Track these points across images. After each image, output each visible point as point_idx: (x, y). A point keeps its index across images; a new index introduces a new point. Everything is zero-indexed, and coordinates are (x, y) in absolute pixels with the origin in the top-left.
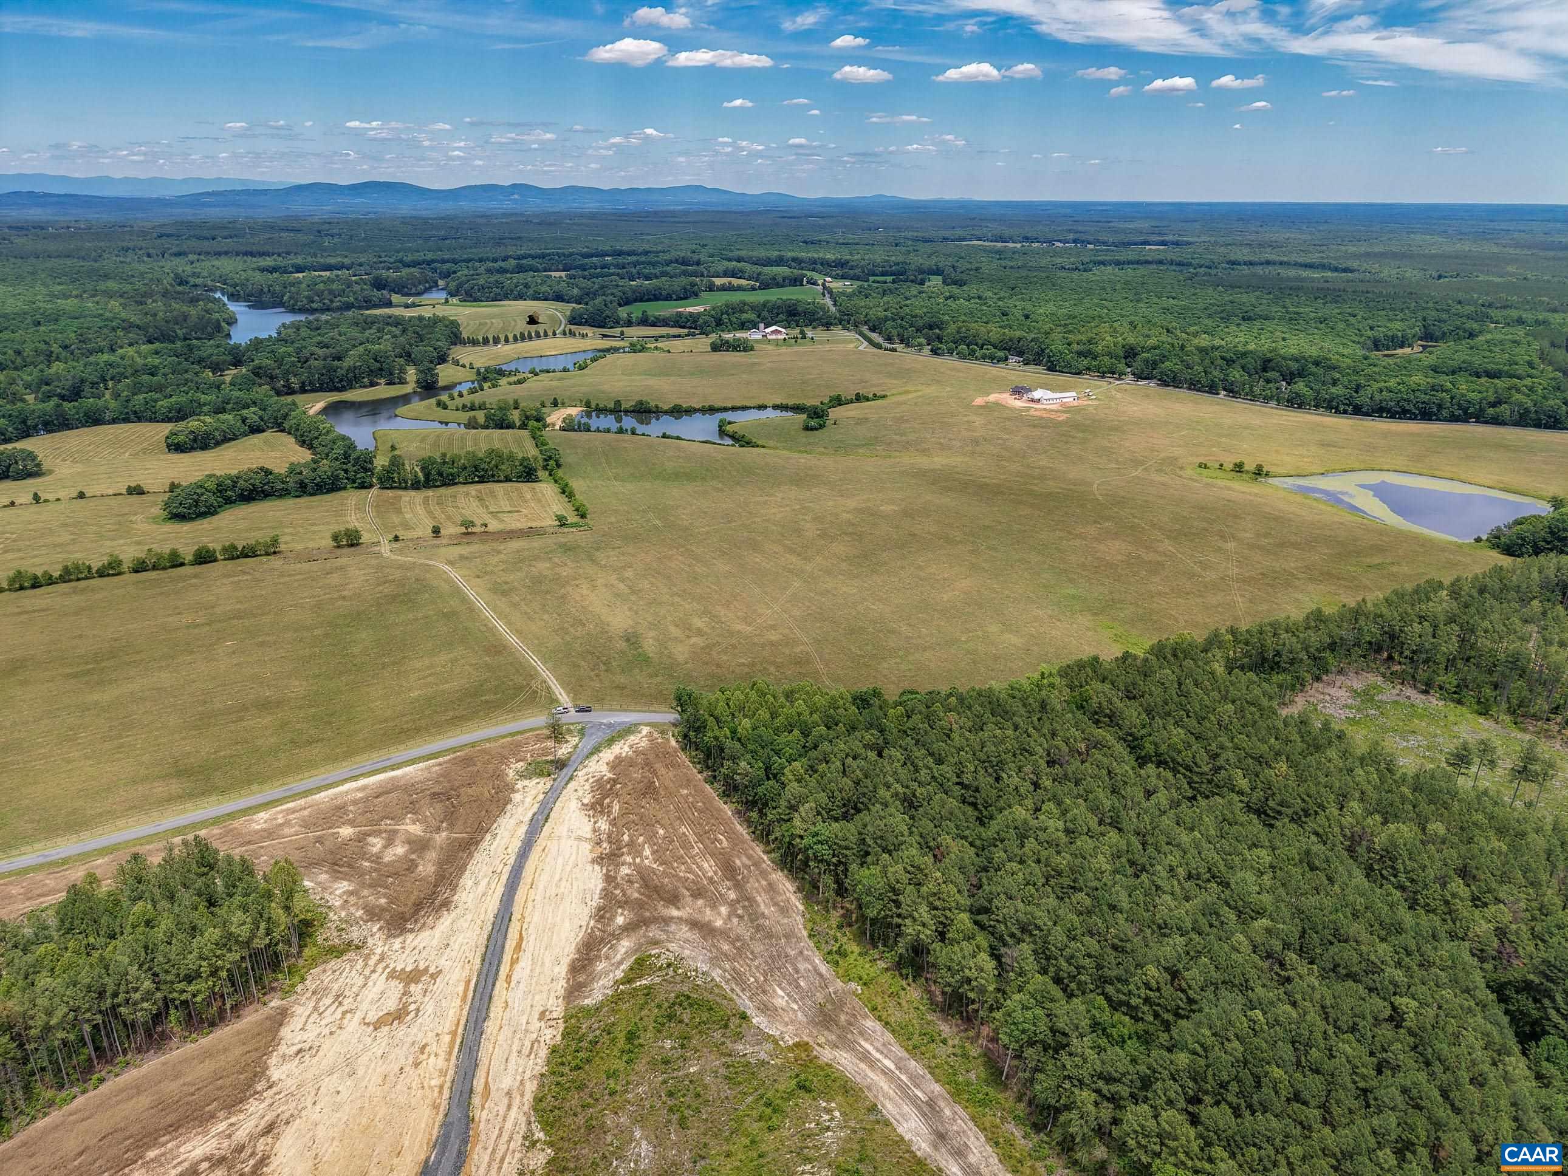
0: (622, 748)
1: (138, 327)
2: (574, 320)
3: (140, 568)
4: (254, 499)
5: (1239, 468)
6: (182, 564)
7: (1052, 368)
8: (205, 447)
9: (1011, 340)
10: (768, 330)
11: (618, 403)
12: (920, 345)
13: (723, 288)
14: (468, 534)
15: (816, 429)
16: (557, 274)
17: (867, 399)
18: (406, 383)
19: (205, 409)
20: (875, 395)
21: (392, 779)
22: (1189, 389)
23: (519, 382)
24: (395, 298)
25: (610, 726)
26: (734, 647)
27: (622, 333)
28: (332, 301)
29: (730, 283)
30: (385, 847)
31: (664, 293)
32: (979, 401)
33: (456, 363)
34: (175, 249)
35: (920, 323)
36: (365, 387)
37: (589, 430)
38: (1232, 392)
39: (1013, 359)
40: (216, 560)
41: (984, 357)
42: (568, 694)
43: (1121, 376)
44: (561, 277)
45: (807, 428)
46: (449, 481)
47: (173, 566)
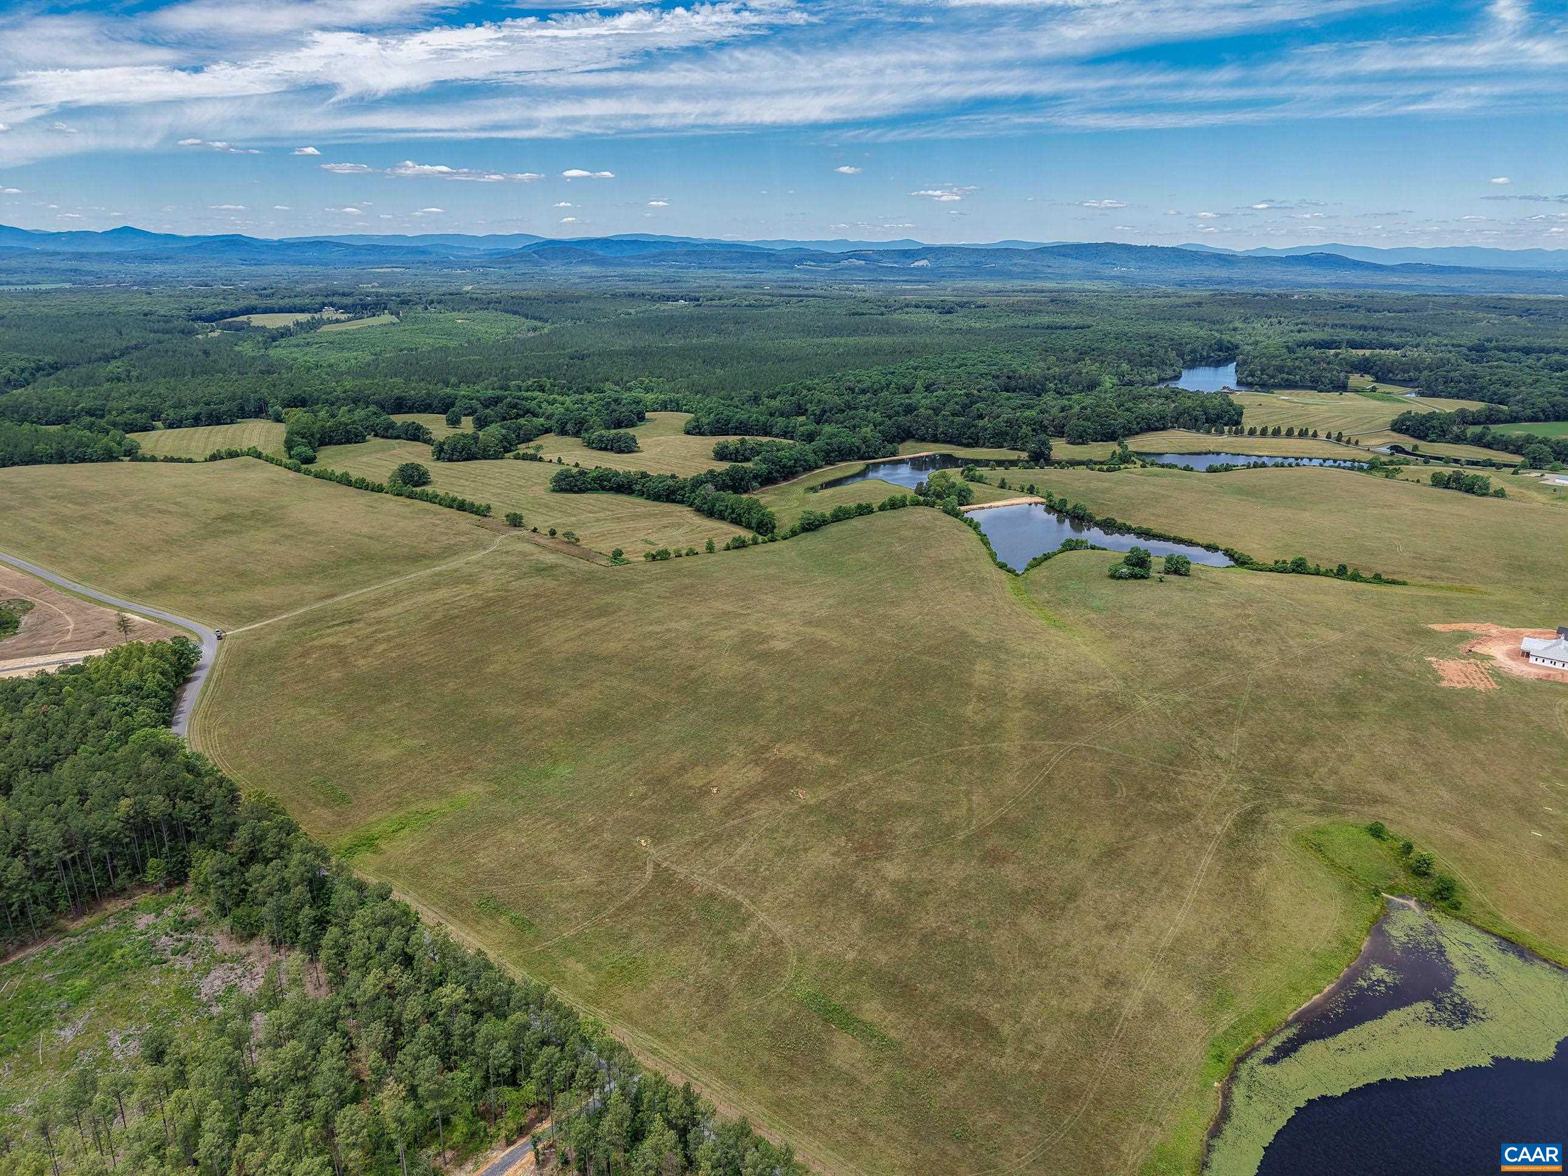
2: (1403, 424)
14: (564, 542)
18: (1024, 450)
20: (1377, 576)
32: (1457, 626)
36: (990, 447)
45: (1113, 575)
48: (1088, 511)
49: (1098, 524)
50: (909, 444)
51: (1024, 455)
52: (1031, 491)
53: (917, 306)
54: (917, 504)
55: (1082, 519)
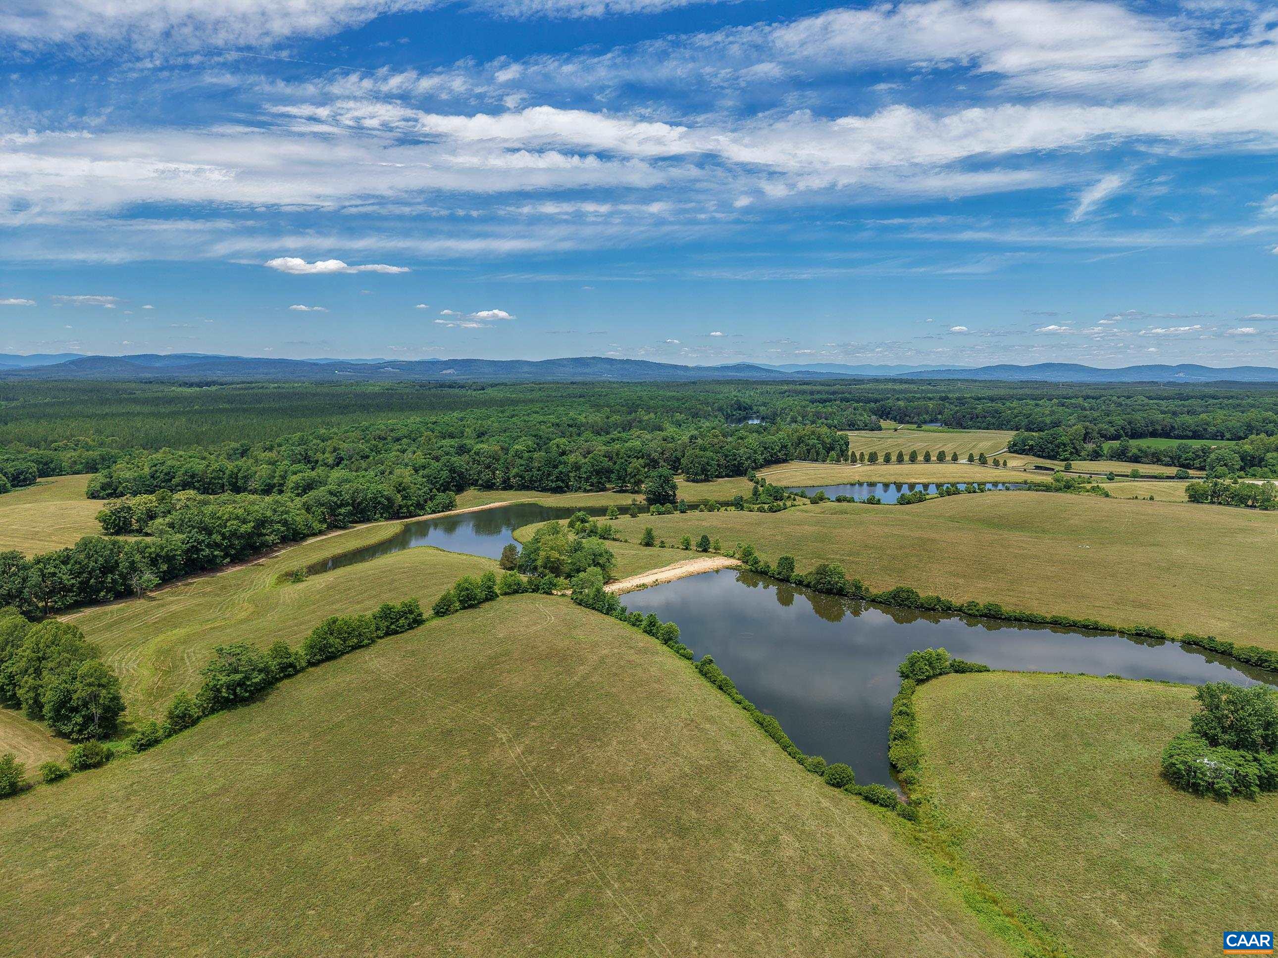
11: (787, 563)
18: (637, 493)
27: (1068, 466)
31: (1211, 429)
33: (753, 478)
48: (850, 577)
49: (875, 602)
50: (471, 493)
51: (641, 499)
52: (704, 547)
54: (515, 590)
55: (841, 593)
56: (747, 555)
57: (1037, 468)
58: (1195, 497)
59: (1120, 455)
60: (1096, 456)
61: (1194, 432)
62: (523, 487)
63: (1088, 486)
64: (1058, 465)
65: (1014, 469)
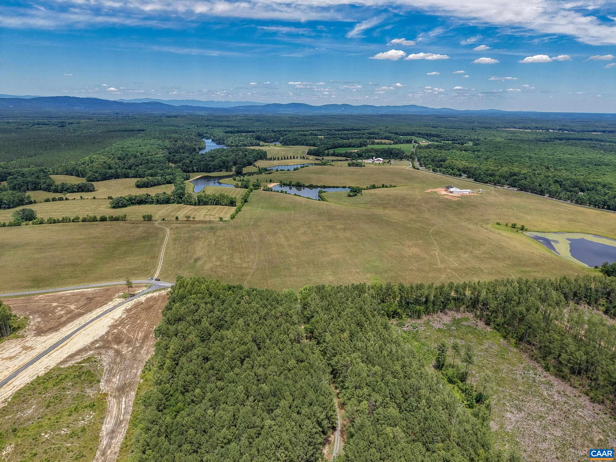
0: (156, 294)
1: (168, 149)
2: (309, 153)
3: (84, 220)
4: (142, 204)
5: (514, 226)
6: (97, 221)
7: (476, 180)
8: (147, 187)
9: (467, 168)
10: (375, 160)
11: (291, 182)
12: (429, 167)
13: (378, 144)
14: (188, 220)
15: (352, 196)
16: (320, 137)
17: (387, 187)
18: (232, 171)
19: (159, 175)
20: (391, 186)
21: (82, 291)
22: (532, 192)
23: (269, 173)
24: (261, 143)
25: (160, 286)
26: (227, 267)
27: (323, 158)
28: (239, 143)
29: (381, 142)
30: (60, 311)
31: (352, 144)
32: (429, 191)
33: (255, 166)
34: (206, 124)
35: (437, 159)
36: (218, 172)
37: (272, 191)
38: (552, 195)
39: (464, 176)
40: (106, 220)
41: (451, 174)
42: (159, 274)
43: (502, 185)
44: (322, 138)
45: (349, 196)
46: (206, 203)
47: (94, 221)
48: (302, 183)
49: (307, 187)
53: (43, 124)
55: (301, 186)
56: (281, 182)
57: (316, 159)
58: (349, 165)
59: (334, 155)
60: (328, 155)
61: (349, 145)
62: (198, 171)
63: (329, 164)
64: (320, 158)
65: (311, 160)
